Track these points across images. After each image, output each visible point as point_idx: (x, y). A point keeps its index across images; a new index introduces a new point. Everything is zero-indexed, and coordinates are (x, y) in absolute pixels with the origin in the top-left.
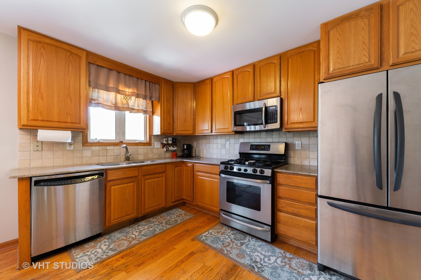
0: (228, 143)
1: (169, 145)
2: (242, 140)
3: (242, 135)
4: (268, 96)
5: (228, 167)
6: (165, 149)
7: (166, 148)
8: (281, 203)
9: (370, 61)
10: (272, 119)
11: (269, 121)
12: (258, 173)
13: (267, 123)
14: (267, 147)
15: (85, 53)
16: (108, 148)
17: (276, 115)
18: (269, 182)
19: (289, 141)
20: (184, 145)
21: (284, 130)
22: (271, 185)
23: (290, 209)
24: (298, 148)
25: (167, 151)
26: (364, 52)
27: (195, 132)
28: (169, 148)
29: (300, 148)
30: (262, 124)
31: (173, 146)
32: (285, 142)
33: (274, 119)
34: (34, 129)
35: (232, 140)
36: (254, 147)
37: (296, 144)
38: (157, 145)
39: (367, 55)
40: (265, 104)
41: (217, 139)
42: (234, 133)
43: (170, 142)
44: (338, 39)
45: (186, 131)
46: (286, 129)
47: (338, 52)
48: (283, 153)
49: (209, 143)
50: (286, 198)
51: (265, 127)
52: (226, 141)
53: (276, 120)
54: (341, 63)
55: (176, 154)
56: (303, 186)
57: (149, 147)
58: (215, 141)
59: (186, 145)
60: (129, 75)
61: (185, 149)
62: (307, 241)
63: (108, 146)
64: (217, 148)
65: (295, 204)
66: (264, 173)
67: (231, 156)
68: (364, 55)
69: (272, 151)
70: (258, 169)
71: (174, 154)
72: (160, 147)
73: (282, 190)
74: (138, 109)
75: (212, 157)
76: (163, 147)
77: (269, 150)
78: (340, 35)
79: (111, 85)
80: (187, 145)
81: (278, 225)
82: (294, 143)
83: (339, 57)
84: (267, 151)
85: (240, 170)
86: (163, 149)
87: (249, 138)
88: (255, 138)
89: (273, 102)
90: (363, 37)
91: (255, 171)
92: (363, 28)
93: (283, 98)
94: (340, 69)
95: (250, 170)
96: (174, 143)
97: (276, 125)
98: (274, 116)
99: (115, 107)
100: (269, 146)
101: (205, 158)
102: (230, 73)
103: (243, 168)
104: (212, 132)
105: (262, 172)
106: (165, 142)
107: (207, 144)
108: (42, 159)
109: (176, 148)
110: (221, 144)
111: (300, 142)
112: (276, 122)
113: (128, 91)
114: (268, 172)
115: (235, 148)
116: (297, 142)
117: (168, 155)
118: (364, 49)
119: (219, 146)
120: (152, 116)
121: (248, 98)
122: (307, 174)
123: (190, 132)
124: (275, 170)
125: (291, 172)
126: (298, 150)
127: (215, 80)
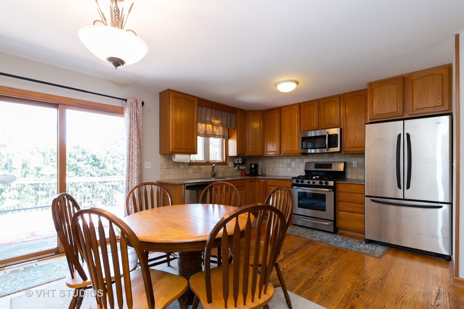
0: (293, 162)
1: (239, 164)
2: (306, 160)
3: (307, 156)
4: (331, 126)
5: (299, 181)
6: (236, 168)
7: (238, 167)
8: (341, 205)
9: (397, 111)
10: (334, 144)
11: (331, 145)
12: (324, 184)
13: (330, 147)
14: (330, 165)
15: (196, 99)
16: (202, 167)
17: (337, 141)
18: (332, 190)
19: (348, 160)
20: (251, 165)
21: (343, 153)
22: (333, 192)
23: (347, 209)
24: (354, 166)
25: (239, 169)
26: (394, 105)
27: (264, 153)
28: (240, 167)
29: (356, 166)
30: (325, 148)
31: (242, 166)
32: (344, 162)
33: (336, 144)
34: (171, 154)
35: (298, 160)
36: (318, 166)
37: (353, 163)
38: (231, 164)
39: (396, 107)
40: (328, 132)
41: (283, 159)
42: (301, 154)
43: (240, 162)
44: (378, 95)
45: (256, 152)
46: (344, 152)
47: (379, 103)
48: (343, 170)
49: (275, 163)
50: (345, 201)
51: (328, 150)
52: (292, 161)
53: (336, 145)
54: (380, 110)
55: (245, 173)
56: (356, 192)
57: (225, 166)
58: (281, 161)
59: (253, 164)
60: (218, 110)
61: (253, 168)
62: (359, 229)
63: (201, 165)
64: (283, 167)
65: (351, 205)
66: (328, 184)
67: (296, 174)
68: (394, 107)
69: (333, 169)
70: (324, 182)
71: (243, 173)
72: (232, 167)
73: (341, 196)
74: (219, 135)
75: (278, 175)
76: (235, 166)
77: (331, 168)
78: (380, 92)
79: (208, 119)
80: (255, 165)
81: (339, 220)
82: (352, 162)
83: (379, 107)
84: (330, 168)
85: (309, 182)
86: (234, 168)
87: (313, 158)
88: (318, 158)
89: (334, 131)
90: (394, 96)
91: (321, 183)
92: (394, 90)
93: (342, 129)
94: (380, 114)
95: (317, 183)
96: (243, 163)
97: (338, 149)
98: (335, 142)
99: (205, 134)
100: (331, 165)
101: (271, 176)
102: (297, 105)
103: (311, 181)
104: (280, 154)
105: (326, 183)
106: (237, 162)
107: (273, 164)
108: (169, 174)
109: (245, 168)
110: (287, 163)
111: (356, 162)
112: (337, 147)
113: (217, 122)
114: (331, 183)
115: (300, 167)
116: (354, 162)
117: (239, 173)
118: (394, 103)
119: (285, 165)
120: (228, 140)
121: (313, 127)
122: (359, 183)
123: (260, 153)
124: (336, 182)
125: (348, 183)
126: (355, 168)
127: (283, 110)
